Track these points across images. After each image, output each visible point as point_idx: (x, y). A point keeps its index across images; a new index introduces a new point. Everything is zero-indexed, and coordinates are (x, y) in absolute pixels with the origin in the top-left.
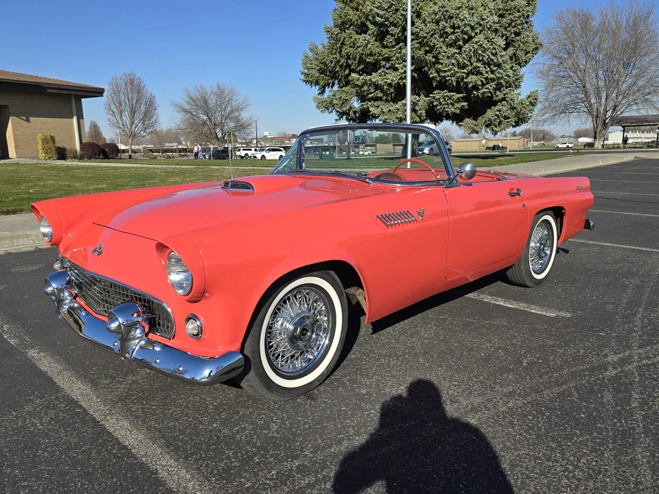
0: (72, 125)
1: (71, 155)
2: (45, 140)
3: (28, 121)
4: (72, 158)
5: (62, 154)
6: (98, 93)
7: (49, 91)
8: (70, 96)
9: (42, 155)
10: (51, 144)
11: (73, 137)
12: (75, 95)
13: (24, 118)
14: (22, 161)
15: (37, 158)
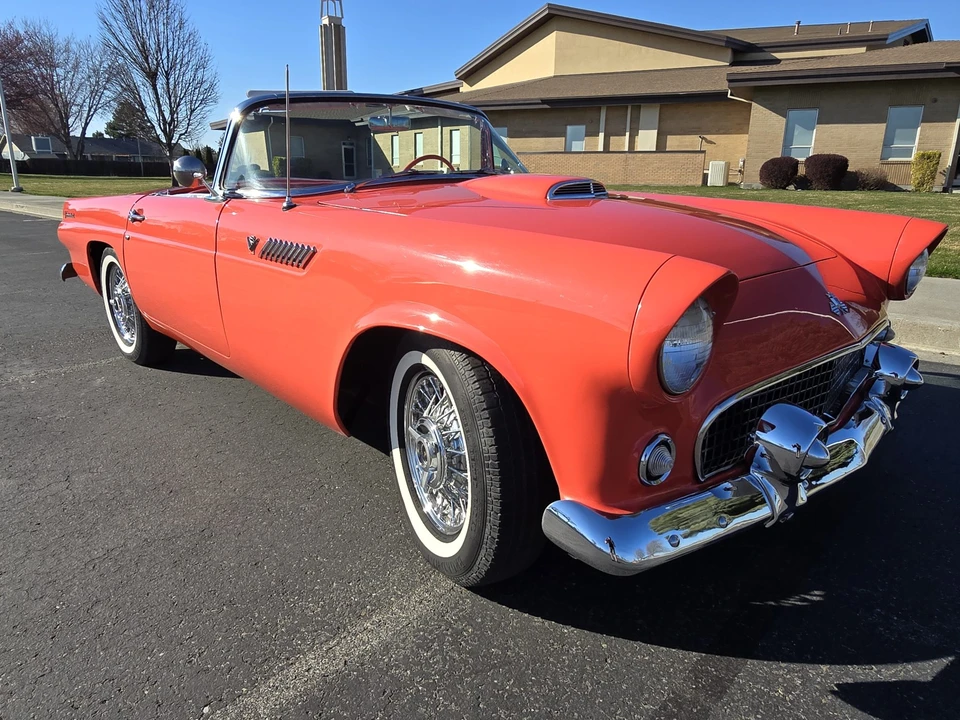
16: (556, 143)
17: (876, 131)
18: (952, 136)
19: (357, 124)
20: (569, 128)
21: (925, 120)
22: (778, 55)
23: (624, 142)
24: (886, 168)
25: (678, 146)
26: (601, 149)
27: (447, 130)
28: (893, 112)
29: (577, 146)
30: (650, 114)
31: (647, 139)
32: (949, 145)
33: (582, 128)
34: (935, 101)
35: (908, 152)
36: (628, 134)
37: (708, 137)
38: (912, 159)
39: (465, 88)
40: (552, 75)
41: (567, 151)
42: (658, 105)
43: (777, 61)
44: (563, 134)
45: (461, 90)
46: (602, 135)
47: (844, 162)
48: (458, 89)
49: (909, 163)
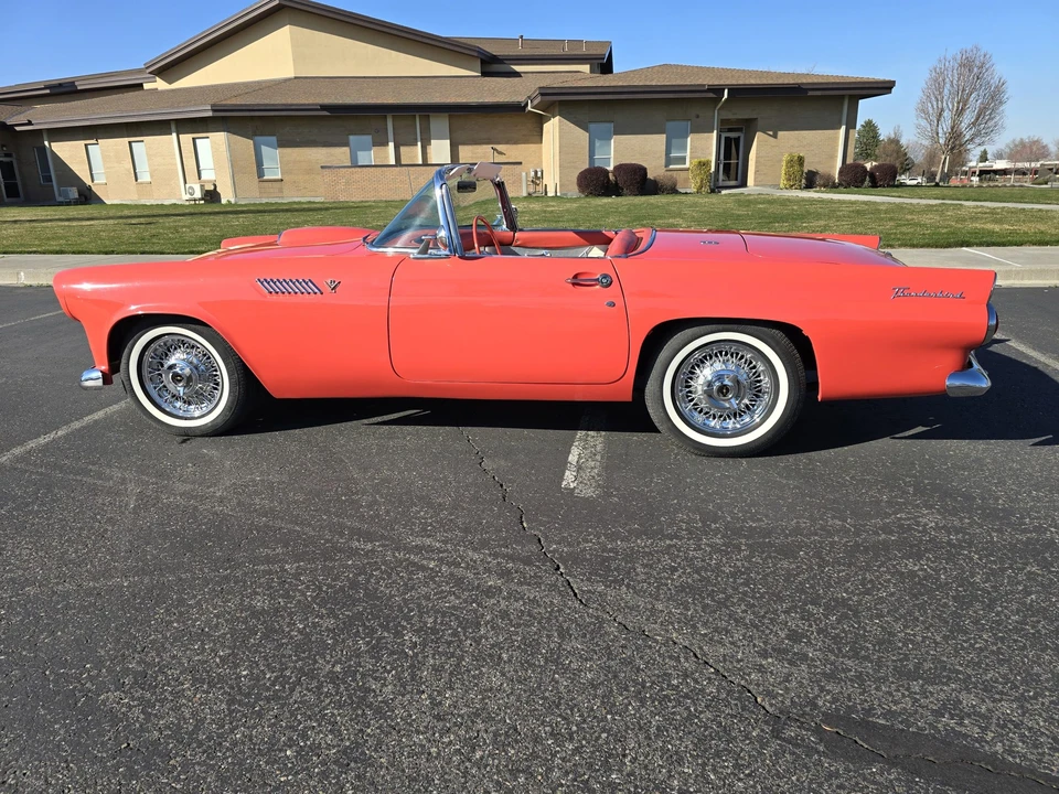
0: (837, 139)
1: (822, 182)
2: (790, 162)
3: (775, 136)
4: (821, 186)
5: (811, 180)
6: (885, 88)
7: (810, 93)
8: (843, 97)
9: (783, 182)
10: (797, 168)
11: (833, 157)
12: (851, 97)
13: (771, 133)
14: (759, 189)
15: (777, 186)
16: (340, 154)
17: (659, 140)
18: (712, 145)
19: (18, 129)
20: (351, 137)
21: (691, 132)
22: (517, 68)
23: (414, 153)
24: (669, 173)
25: (472, 158)
26: (392, 161)
27: (186, 138)
28: (670, 125)
29: (363, 157)
30: (440, 123)
31: (440, 150)
32: (710, 154)
33: (368, 139)
34: (698, 117)
35: (683, 160)
36: (419, 144)
37: (499, 147)
38: (687, 165)
39: (160, 84)
40: (292, 75)
41: (355, 165)
42: (447, 114)
43: (517, 75)
44: (346, 144)
45: (146, 86)
46: (391, 145)
47: (643, 170)
48: (141, 85)
49: (687, 170)
